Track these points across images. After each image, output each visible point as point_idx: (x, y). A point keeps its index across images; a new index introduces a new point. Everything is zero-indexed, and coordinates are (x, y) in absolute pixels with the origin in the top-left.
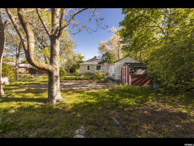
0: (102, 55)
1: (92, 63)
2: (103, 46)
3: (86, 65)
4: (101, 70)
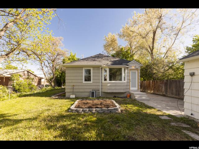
3: (81, 67)
4: (123, 81)
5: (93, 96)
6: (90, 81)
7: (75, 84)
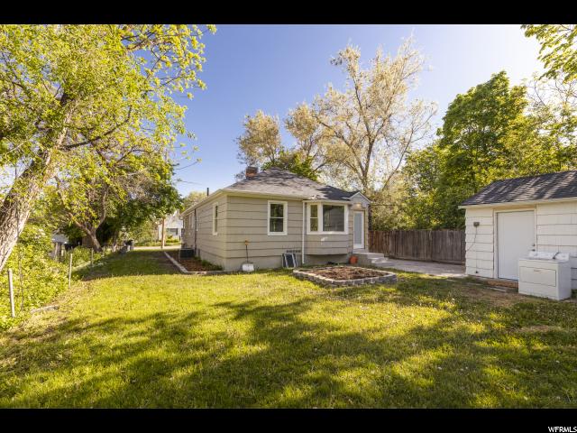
5: (291, 264)
6: (282, 231)
7: (247, 238)
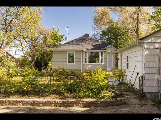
0: (101, 33)
1: (79, 46)
2: (102, 14)
3: (65, 51)
4: (100, 63)
6: (73, 63)
7: (60, 66)
